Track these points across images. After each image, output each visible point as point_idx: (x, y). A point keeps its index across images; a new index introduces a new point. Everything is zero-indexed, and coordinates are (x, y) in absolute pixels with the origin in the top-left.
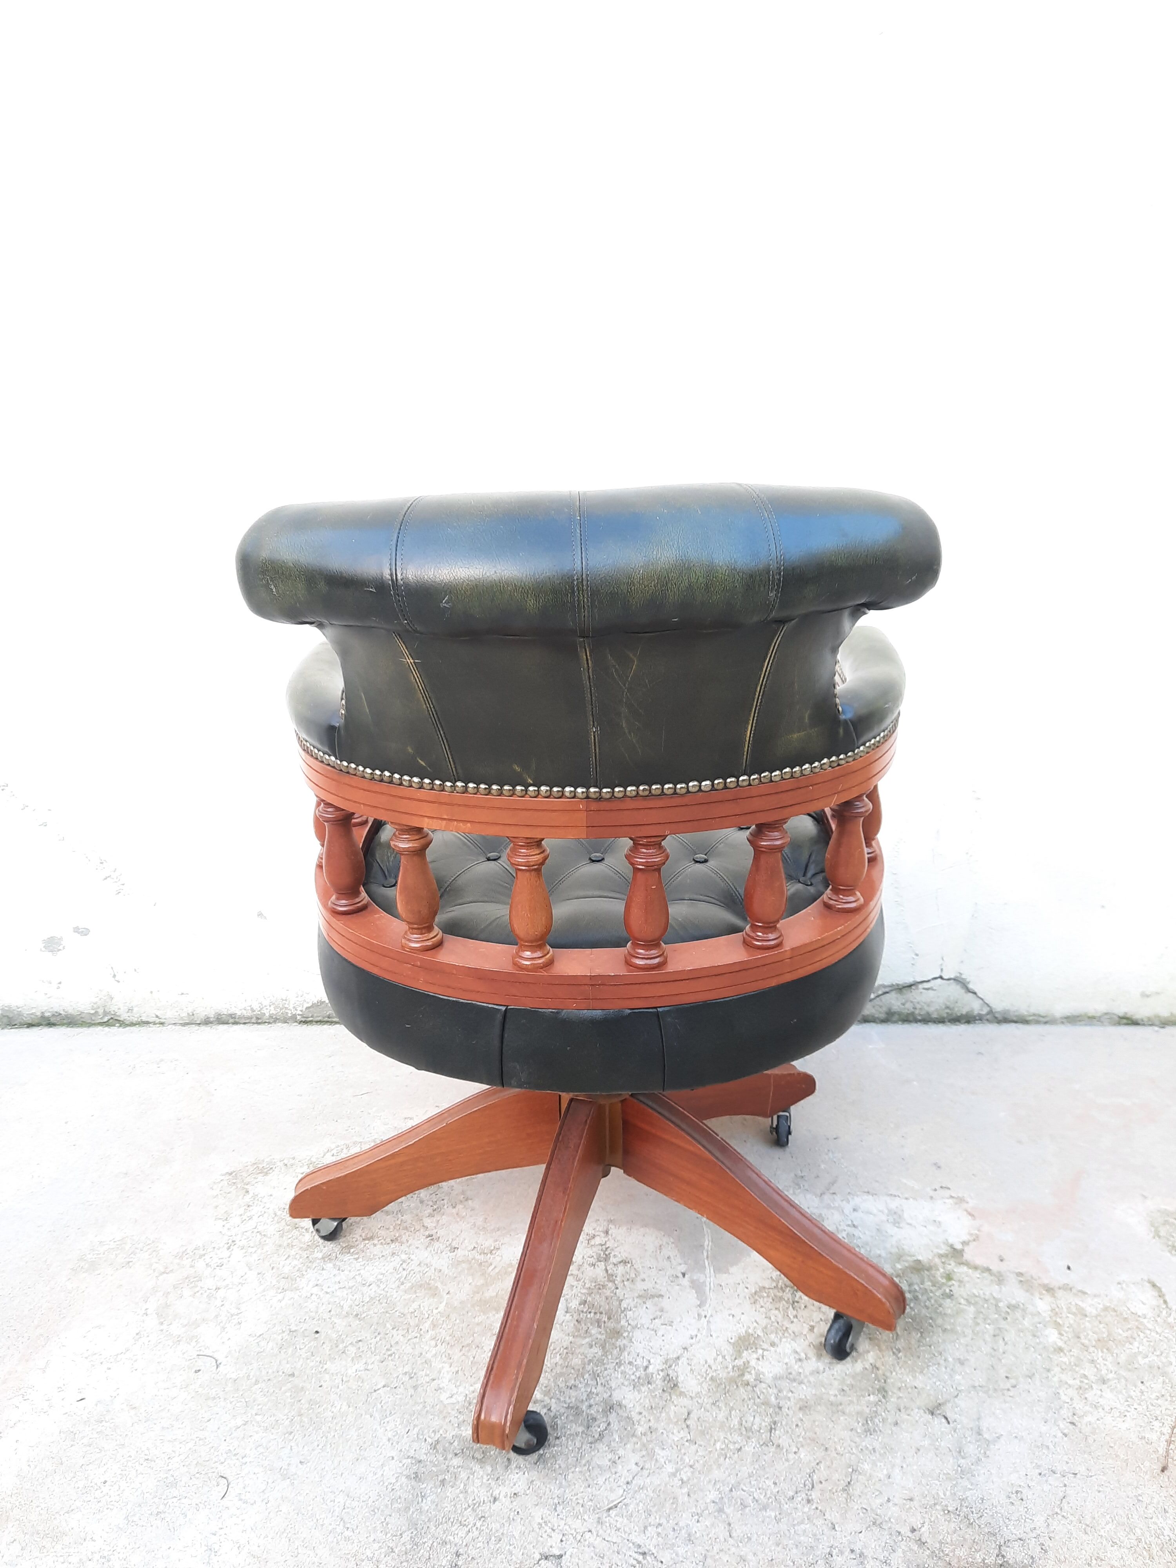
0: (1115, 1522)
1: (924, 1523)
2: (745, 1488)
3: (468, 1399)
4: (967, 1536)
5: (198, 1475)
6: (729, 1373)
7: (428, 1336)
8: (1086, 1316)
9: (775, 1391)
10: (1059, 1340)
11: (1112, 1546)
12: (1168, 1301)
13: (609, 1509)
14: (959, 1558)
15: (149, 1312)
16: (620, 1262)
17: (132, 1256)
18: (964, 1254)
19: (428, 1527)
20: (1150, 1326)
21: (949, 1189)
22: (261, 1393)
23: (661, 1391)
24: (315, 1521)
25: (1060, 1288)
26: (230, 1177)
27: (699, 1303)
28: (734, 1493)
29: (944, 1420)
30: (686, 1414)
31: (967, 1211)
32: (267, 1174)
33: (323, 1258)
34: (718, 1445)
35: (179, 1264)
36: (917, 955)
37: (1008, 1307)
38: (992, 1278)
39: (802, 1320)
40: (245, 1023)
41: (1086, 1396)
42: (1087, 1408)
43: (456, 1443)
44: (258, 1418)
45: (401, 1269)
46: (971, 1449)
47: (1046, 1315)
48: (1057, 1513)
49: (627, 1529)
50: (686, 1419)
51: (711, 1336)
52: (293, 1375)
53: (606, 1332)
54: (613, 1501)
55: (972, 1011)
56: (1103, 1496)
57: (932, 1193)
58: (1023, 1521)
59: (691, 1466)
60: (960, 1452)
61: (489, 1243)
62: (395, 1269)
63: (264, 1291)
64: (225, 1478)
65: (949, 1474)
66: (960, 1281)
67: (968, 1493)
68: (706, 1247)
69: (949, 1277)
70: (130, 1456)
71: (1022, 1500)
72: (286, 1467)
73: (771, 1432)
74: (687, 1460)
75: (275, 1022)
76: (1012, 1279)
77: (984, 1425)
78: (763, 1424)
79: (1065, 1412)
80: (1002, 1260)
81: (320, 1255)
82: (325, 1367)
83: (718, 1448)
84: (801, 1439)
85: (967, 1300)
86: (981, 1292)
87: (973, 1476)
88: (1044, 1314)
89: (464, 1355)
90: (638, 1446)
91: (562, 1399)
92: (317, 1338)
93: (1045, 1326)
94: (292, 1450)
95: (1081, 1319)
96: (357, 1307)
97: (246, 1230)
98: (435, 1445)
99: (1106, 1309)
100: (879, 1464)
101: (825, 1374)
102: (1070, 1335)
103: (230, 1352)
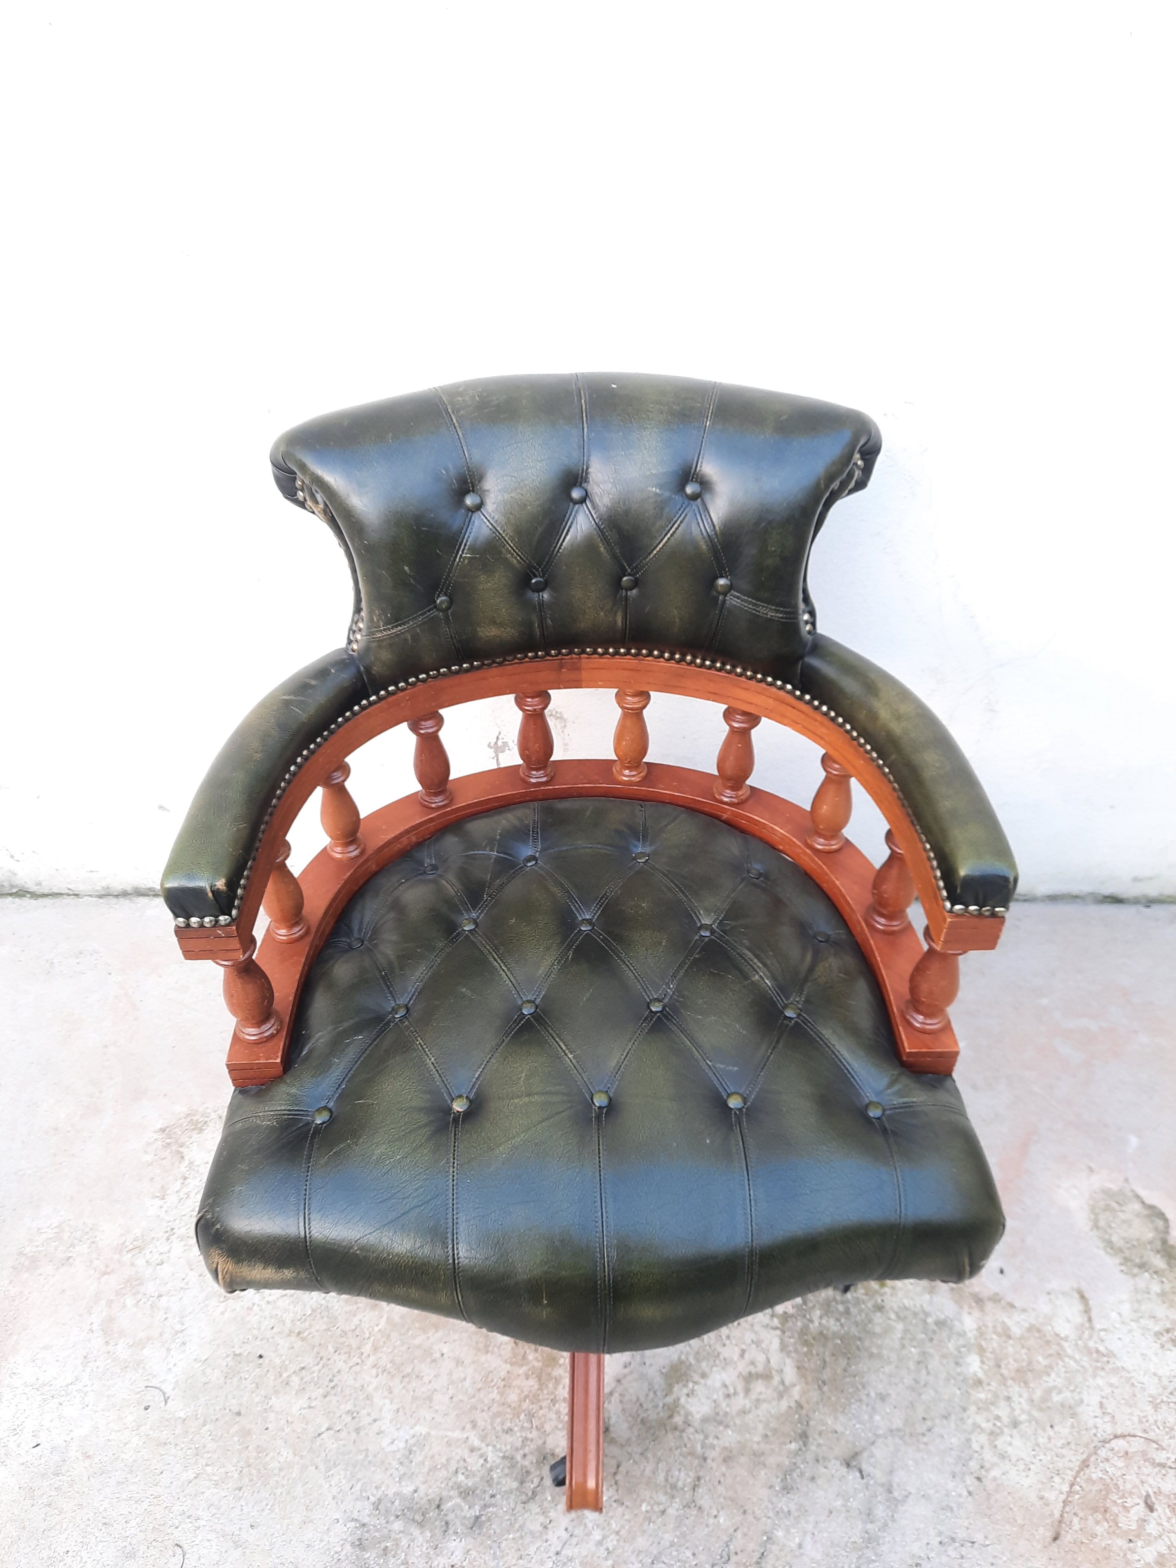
3: (408, 1445)
5: (154, 1543)
6: (658, 1413)
7: (369, 1363)
8: (1010, 1337)
9: (701, 1437)
10: (980, 1370)
12: (1093, 1317)
15: (95, 1327)
17: (71, 1249)
20: (1069, 1351)
22: (210, 1437)
25: (990, 1299)
26: (164, 1135)
29: (858, 1474)
30: (616, 1467)
32: (201, 1130)
34: (644, 1507)
35: (119, 1262)
37: (936, 1325)
39: (734, 1342)
41: (996, 1443)
42: (995, 1460)
43: (397, 1503)
44: (209, 1470)
46: (880, 1511)
47: (972, 1336)
50: (615, 1474)
51: (644, 1363)
52: (239, 1414)
60: (869, 1515)
64: (181, 1547)
65: (856, 1542)
66: (893, 1288)
70: (89, 1520)
72: (238, 1533)
73: (694, 1490)
74: (614, 1526)
77: (897, 1478)
78: (688, 1480)
79: (973, 1465)
82: (270, 1402)
83: (643, 1510)
84: (722, 1500)
85: (897, 1314)
86: (912, 1301)
87: (879, 1544)
88: (969, 1335)
89: (404, 1387)
91: (498, 1446)
92: (261, 1364)
93: (969, 1350)
94: (242, 1510)
95: (1005, 1342)
96: (299, 1323)
97: (184, 1213)
98: (378, 1505)
99: (1031, 1329)
100: (792, 1530)
101: (751, 1415)
102: (991, 1363)
103: (176, 1383)
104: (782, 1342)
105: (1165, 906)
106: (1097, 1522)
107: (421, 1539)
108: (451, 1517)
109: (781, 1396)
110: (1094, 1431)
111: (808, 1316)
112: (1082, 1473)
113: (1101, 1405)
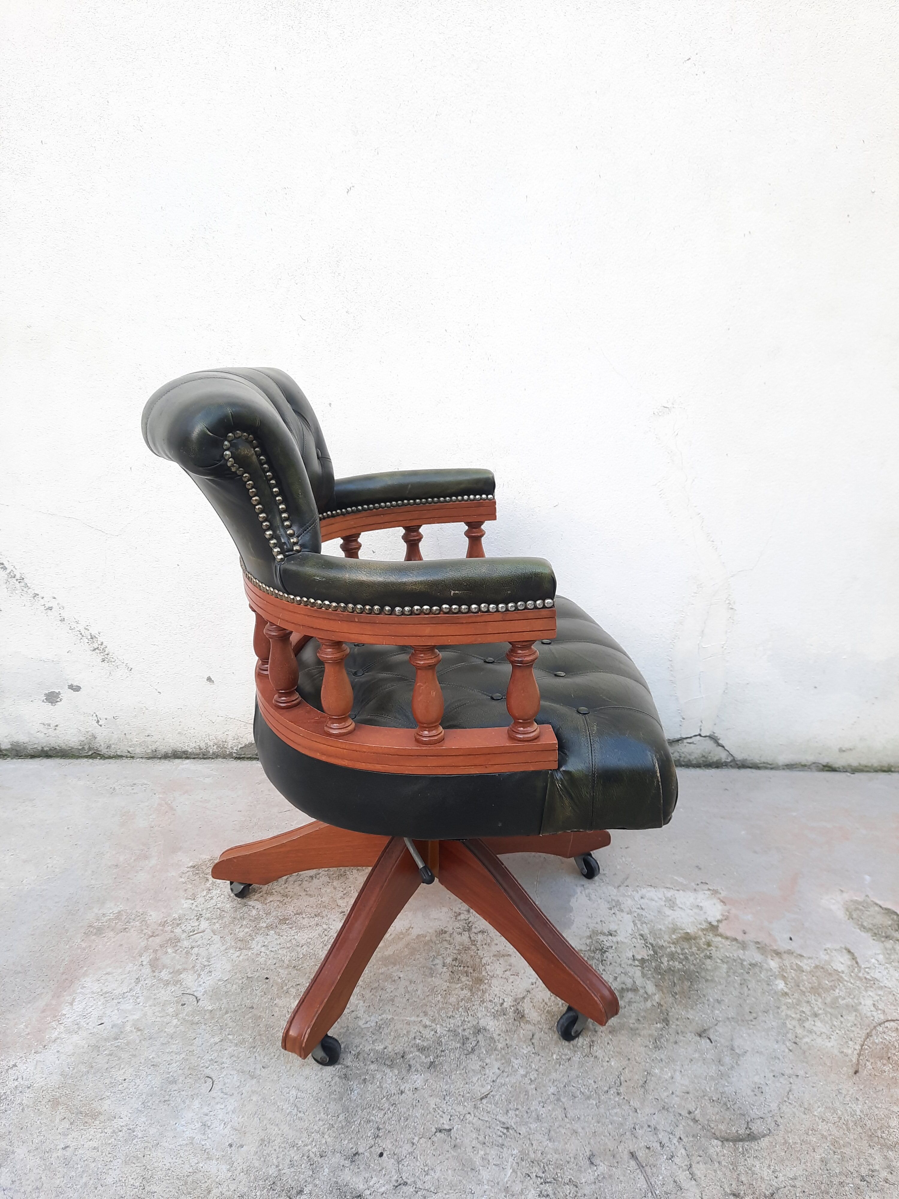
0: (824, 1106)
1: (697, 1108)
2: (574, 1085)
3: (378, 1024)
4: (726, 1117)
5: (190, 1076)
6: (559, 1008)
8: (803, 971)
10: (785, 988)
11: (822, 1122)
12: (859, 961)
13: (482, 1099)
14: (721, 1131)
15: (144, 963)
16: (479, 932)
17: (127, 924)
18: (719, 929)
19: (356, 1111)
20: (846, 978)
21: (707, 884)
22: (231, 1020)
23: (513, 1020)
24: (277, 1107)
25: (785, 952)
26: (194, 869)
28: (567, 1088)
29: (708, 1041)
30: (531, 1035)
31: (720, 899)
33: (267, 927)
34: (555, 1056)
35: (162, 930)
36: (684, 719)
37: (750, 965)
38: (739, 945)
39: (609, 973)
40: (194, 758)
41: (804, 1025)
42: (805, 1033)
43: (372, 1054)
44: (230, 1037)
45: (324, 936)
46: (727, 1060)
47: (776, 971)
48: (785, 1101)
49: (494, 1112)
50: (531, 1039)
52: (252, 1008)
53: (472, 979)
54: (483, 1093)
55: (721, 759)
56: (816, 1090)
57: (695, 886)
58: (763, 1106)
59: (537, 1070)
60: (719, 1061)
62: (319, 935)
63: (226, 949)
64: (210, 1078)
65: (713, 1076)
66: (717, 947)
67: (726, 1089)
69: (709, 944)
70: (141, 1063)
71: (762, 1093)
72: (253, 1071)
73: (590, 1048)
74: (534, 1066)
75: (217, 758)
76: (753, 947)
77: (736, 1044)
78: (585, 1042)
79: (790, 1036)
80: (745, 933)
81: (265, 925)
82: (275, 1002)
83: (554, 1058)
84: (611, 1053)
85: (722, 960)
86: (731, 955)
87: (729, 1077)
88: (774, 970)
89: (373, 994)
90: (499, 1057)
91: (444, 1025)
92: (267, 982)
93: (775, 978)
94: (256, 1058)
95: (800, 974)
96: (294, 962)
97: (209, 907)
98: (357, 1056)
99: (816, 967)
100: (665, 1069)
101: (626, 1010)
102: (793, 984)
103: (205, 992)
104: (642, 973)
105: (865, 774)
106: (884, 1065)
107: (391, 1075)
108: (412, 1062)
109: (646, 1000)
110: (872, 1018)
111: (659, 961)
112: (868, 1039)
113: (874, 1005)
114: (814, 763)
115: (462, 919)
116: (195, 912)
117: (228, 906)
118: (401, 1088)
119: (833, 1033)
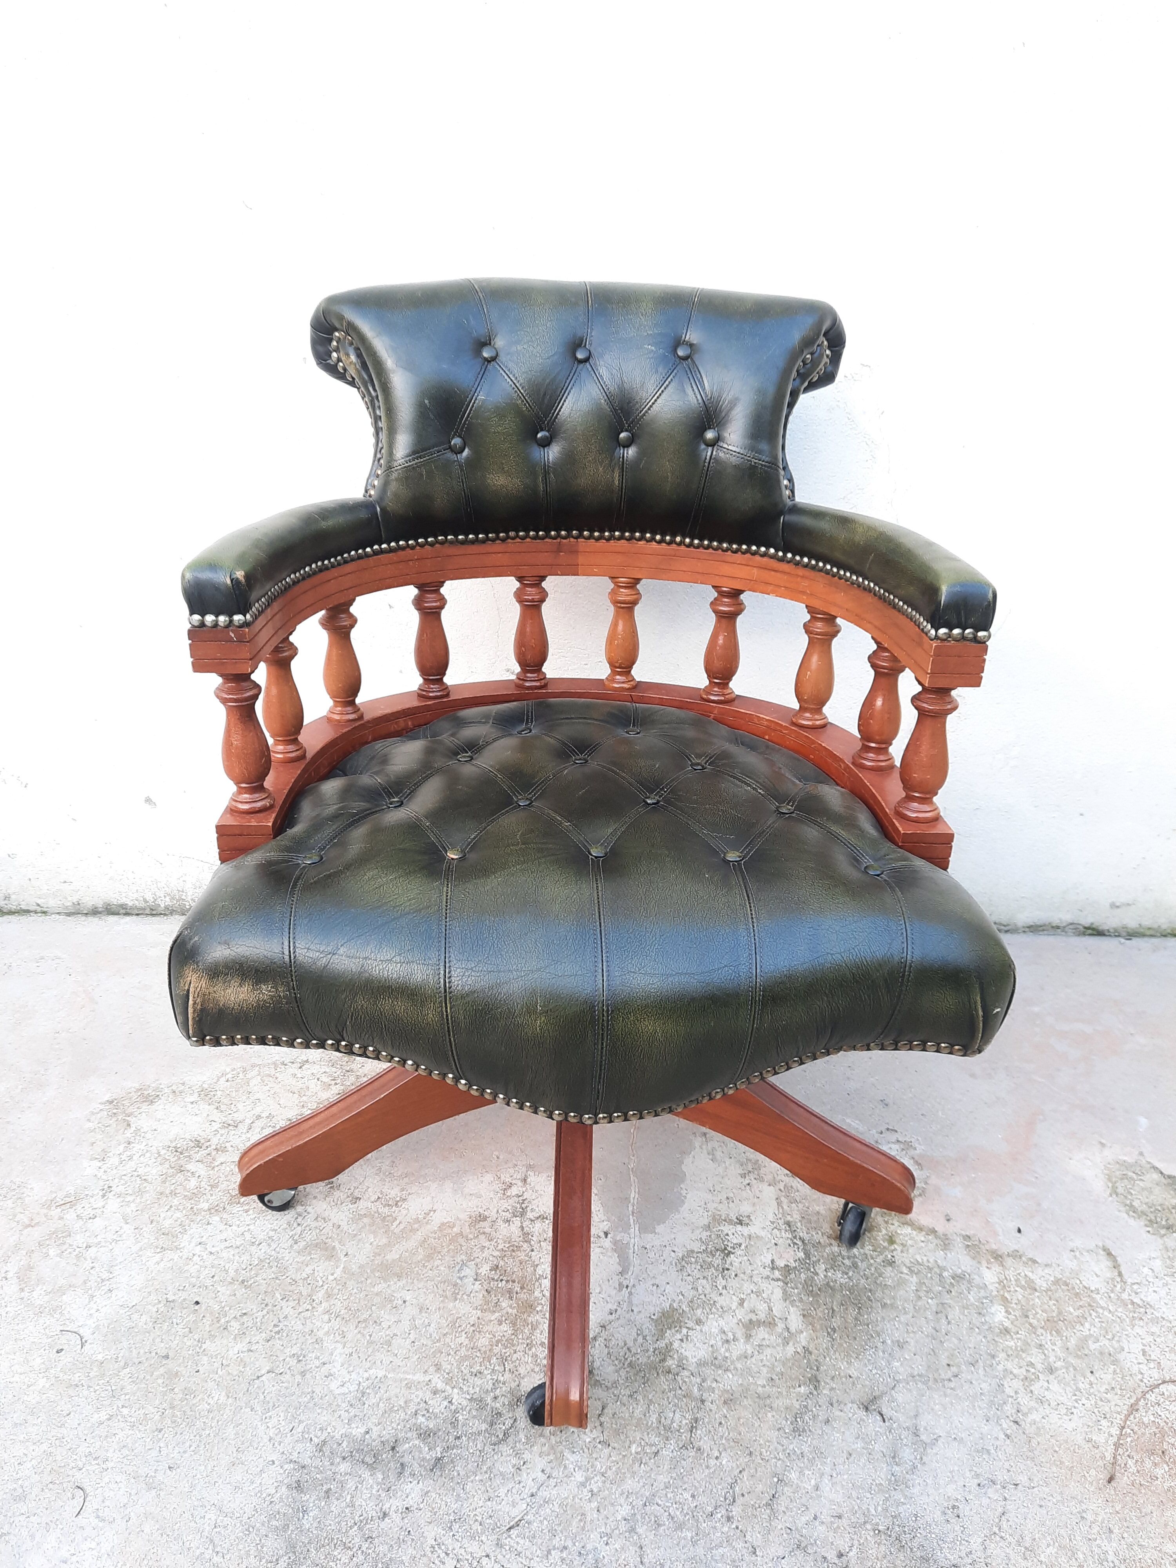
0: (1057, 1544)
1: (852, 1546)
2: (660, 1502)
3: (361, 1388)
5: (51, 1486)
6: (649, 1357)
7: (320, 1309)
8: (1036, 1290)
9: (699, 1380)
10: (1006, 1320)
12: (1123, 1272)
13: (510, 1528)
15: (9, 1275)
16: (538, 1218)
19: (308, 1551)
20: (1101, 1302)
21: (896, 1131)
22: (130, 1380)
24: (181, 1544)
26: (111, 1106)
27: (621, 1269)
28: (648, 1508)
29: (879, 1418)
30: (600, 1409)
31: (913, 1158)
34: (634, 1448)
35: (46, 1216)
37: (953, 1278)
38: (939, 1242)
39: (732, 1292)
40: (137, 915)
41: (1032, 1388)
42: (1033, 1404)
43: (344, 1444)
44: (125, 1411)
45: (295, 1225)
46: (907, 1454)
47: (993, 1288)
48: (995, 1533)
49: (528, 1553)
50: (599, 1415)
51: (632, 1311)
52: (167, 1357)
53: (518, 1305)
54: (514, 1518)
56: (1045, 1512)
57: (877, 1136)
58: (958, 1543)
59: (602, 1475)
60: (894, 1457)
61: (394, 1192)
63: (141, 1249)
64: (82, 1489)
65: (881, 1484)
66: (904, 1245)
67: (901, 1509)
68: (632, 1201)
69: (891, 1240)
71: (958, 1517)
72: (153, 1474)
73: (691, 1432)
74: (599, 1466)
75: (171, 914)
76: (959, 1244)
77: (924, 1421)
78: (684, 1422)
79: (1009, 1409)
80: (948, 1220)
81: (206, 1206)
82: (204, 1346)
83: (633, 1451)
84: (724, 1441)
85: (910, 1268)
86: (925, 1259)
87: (908, 1486)
88: (990, 1287)
89: (359, 1332)
90: (545, 1449)
91: (465, 1389)
92: (197, 1310)
93: (991, 1301)
94: (160, 1451)
95: (1030, 1294)
96: (244, 1272)
97: (124, 1173)
98: (322, 1447)
99: (1057, 1282)
100: (807, 1472)
101: (753, 1360)
102: (1017, 1313)
103: (97, 1327)
104: (785, 1292)
105: (1146, 939)
106: (1156, 1465)
107: (371, 1481)
108: (407, 1459)
109: (786, 1342)
110: (1140, 1377)
111: (812, 1270)
112: (1132, 1416)
113: (1144, 1353)
114: (1071, 924)
115: (514, 1194)
116: (101, 1183)
117: (154, 1171)
118: (384, 1508)
119: (1076, 1405)
